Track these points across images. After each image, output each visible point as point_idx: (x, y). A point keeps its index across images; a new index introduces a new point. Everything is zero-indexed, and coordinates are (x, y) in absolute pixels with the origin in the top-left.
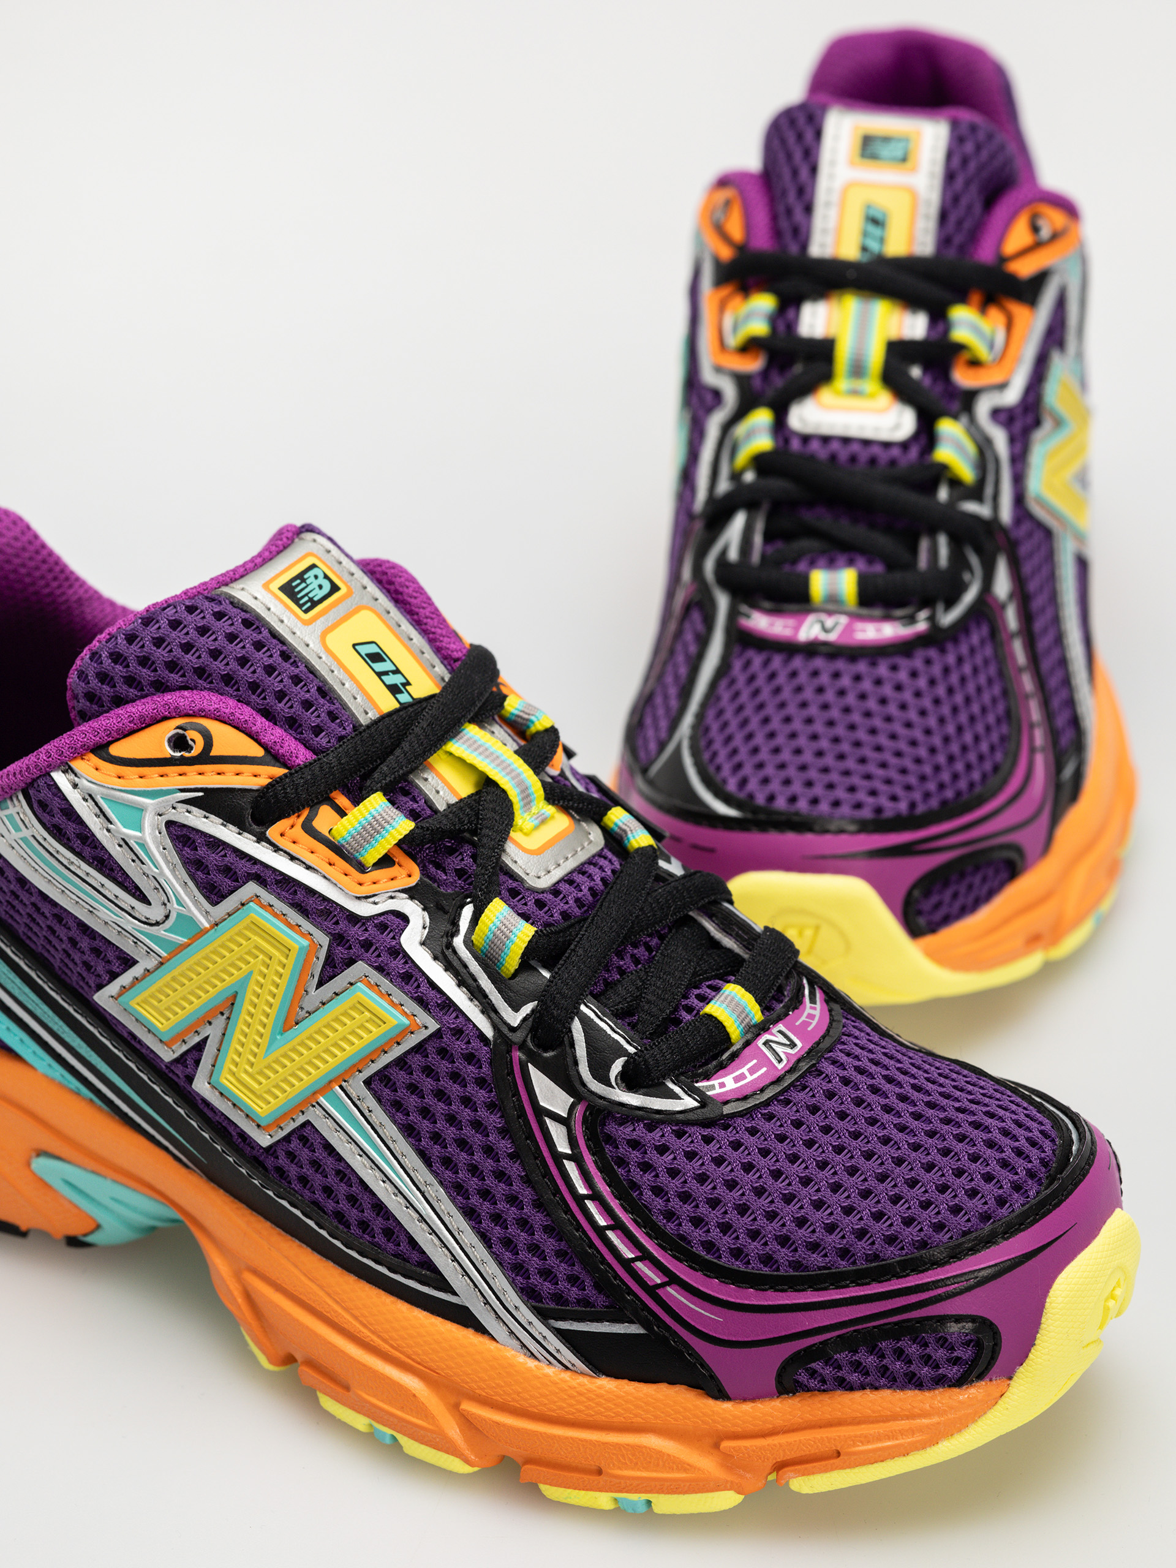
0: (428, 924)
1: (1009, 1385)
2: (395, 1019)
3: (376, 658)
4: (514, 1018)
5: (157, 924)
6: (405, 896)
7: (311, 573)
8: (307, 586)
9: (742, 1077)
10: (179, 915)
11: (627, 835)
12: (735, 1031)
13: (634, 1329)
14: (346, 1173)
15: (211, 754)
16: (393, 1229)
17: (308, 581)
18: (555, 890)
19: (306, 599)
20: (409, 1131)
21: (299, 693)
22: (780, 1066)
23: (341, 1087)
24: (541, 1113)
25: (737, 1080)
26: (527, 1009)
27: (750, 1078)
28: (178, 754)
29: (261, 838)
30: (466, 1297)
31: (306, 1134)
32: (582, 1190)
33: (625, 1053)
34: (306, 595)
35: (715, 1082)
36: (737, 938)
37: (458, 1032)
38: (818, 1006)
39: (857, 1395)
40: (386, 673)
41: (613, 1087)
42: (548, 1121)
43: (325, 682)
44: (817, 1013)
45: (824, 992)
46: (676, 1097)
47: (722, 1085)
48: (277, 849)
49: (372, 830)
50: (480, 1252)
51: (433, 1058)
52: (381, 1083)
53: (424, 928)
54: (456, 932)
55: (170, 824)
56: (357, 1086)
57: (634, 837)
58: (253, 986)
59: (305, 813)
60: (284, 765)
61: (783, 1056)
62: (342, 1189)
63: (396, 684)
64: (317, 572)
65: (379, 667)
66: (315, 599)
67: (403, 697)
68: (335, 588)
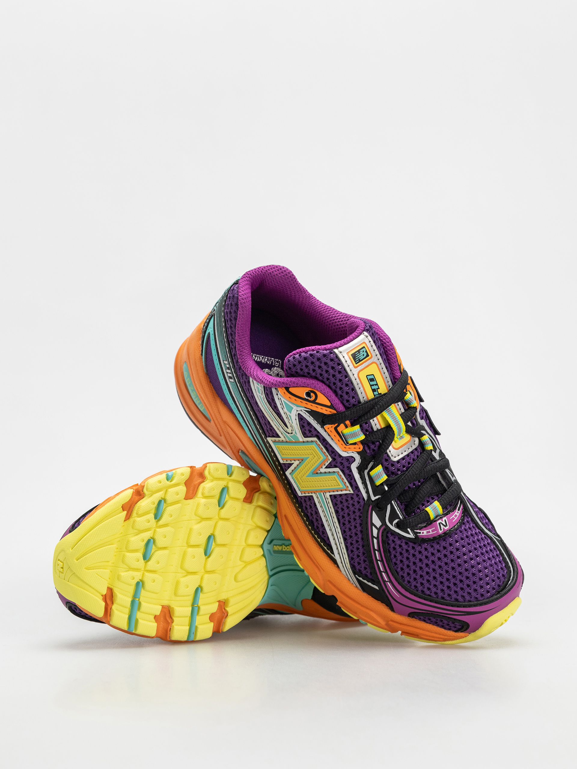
0: (360, 463)
1: (468, 635)
2: (341, 486)
3: (372, 380)
4: (373, 498)
5: (289, 433)
6: (356, 453)
7: (362, 350)
8: (360, 354)
9: (429, 532)
10: (294, 435)
11: (425, 445)
12: (432, 516)
13: (377, 588)
14: (317, 512)
15: (316, 402)
16: (324, 532)
17: (360, 353)
18: (398, 462)
19: (358, 359)
20: (337, 512)
21: (346, 389)
22: (440, 532)
23: (323, 493)
24: (373, 524)
25: (427, 532)
26: (377, 497)
27: (431, 533)
28: (307, 398)
29: (322, 427)
30: (337, 557)
31: (311, 498)
32: (376, 547)
33: (399, 518)
34: (358, 358)
35: (421, 532)
36: (446, 483)
37: (358, 495)
38: (459, 512)
39: (428, 624)
40: (373, 385)
41: (393, 526)
42: (373, 527)
43: (354, 387)
44: (458, 515)
45: (463, 506)
46: (409, 533)
47: (423, 533)
48: (325, 431)
49: (354, 435)
50: (345, 551)
51: (349, 499)
52: (333, 498)
53: (359, 463)
54: (367, 469)
55: (299, 414)
56: (328, 495)
57: (427, 446)
58: (308, 460)
59: (336, 425)
60: (335, 409)
61: (442, 529)
62: (315, 516)
63: (375, 389)
64: (364, 349)
65: (372, 383)
66: (361, 359)
67: (376, 393)
68: (368, 355)
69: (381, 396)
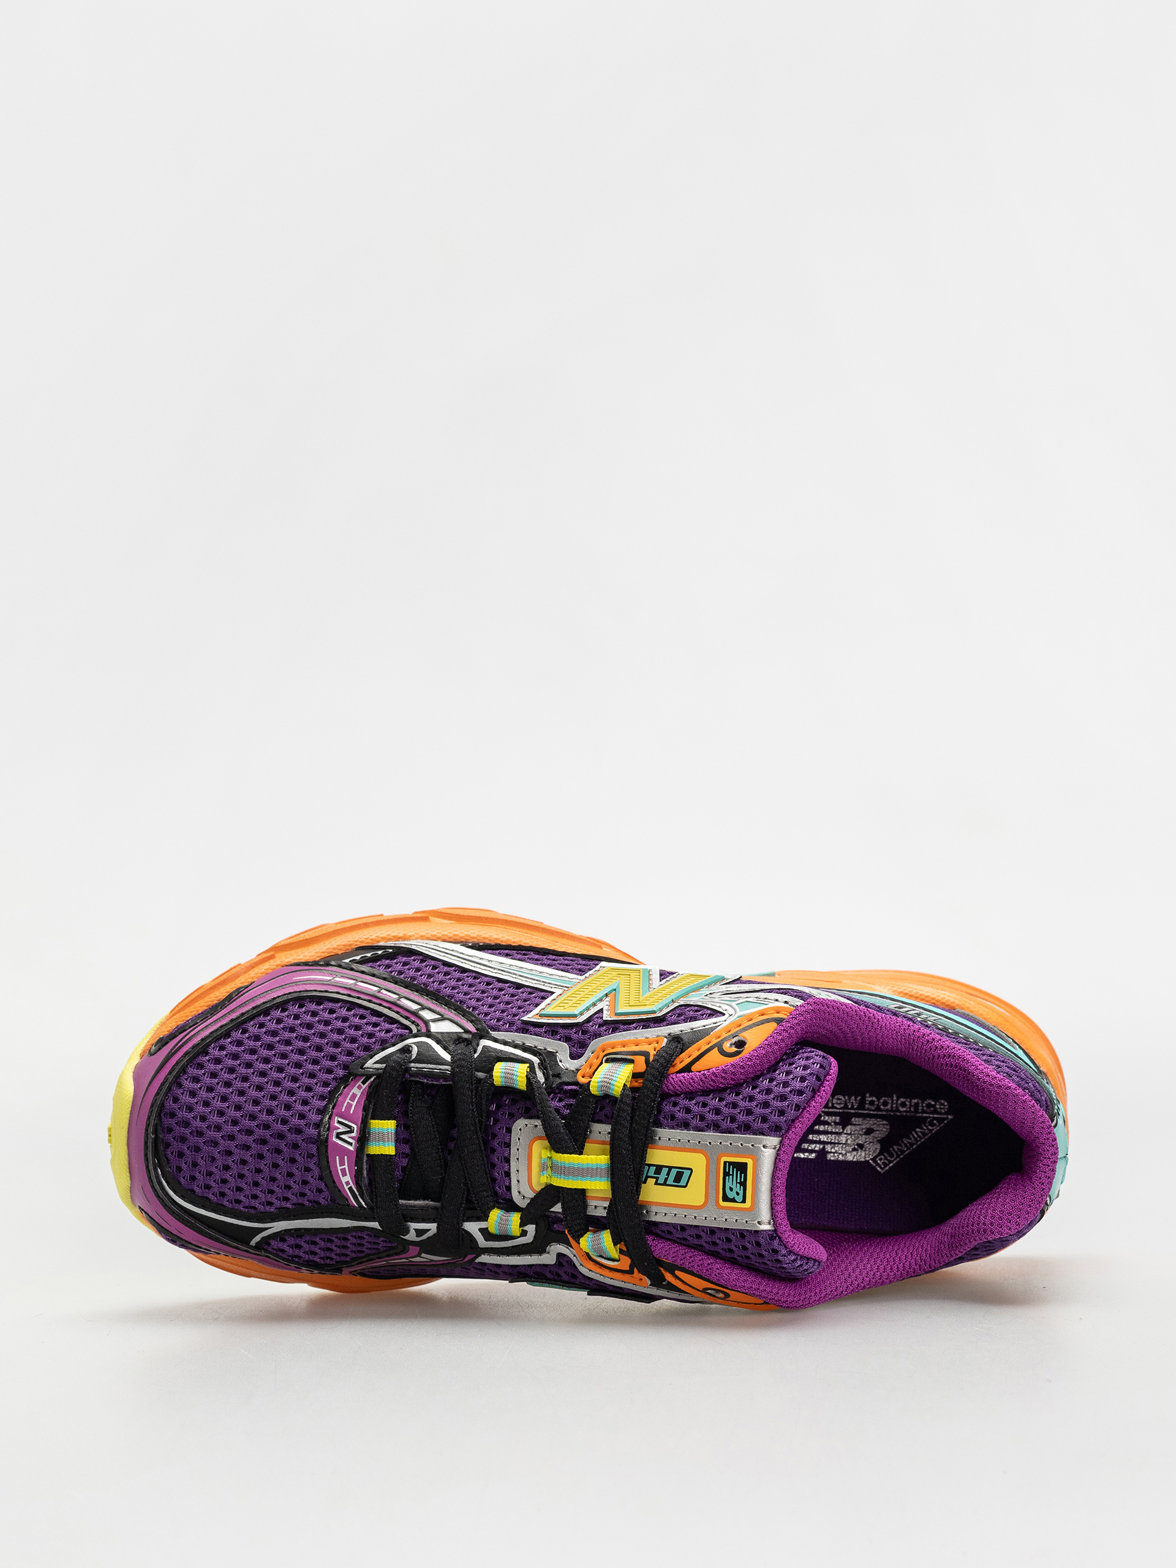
2: (552, 1010)
3: (679, 1178)
4: (483, 1044)
6: (579, 1067)
7: (741, 1193)
8: (737, 1183)
15: (717, 1048)
17: (738, 1185)
19: (731, 1173)
21: (697, 1113)
24: (444, 1019)
25: (354, 1096)
26: (479, 1050)
27: (348, 1101)
28: (736, 1038)
29: (669, 1036)
33: (415, 1061)
34: (733, 1175)
35: (363, 1084)
37: (511, 1024)
40: (669, 1174)
41: (412, 1044)
43: (689, 1129)
44: (344, 1180)
47: (359, 1088)
52: (545, 994)
53: (560, 1060)
54: (540, 1065)
55: (722, 1014)
59: (652, 1059)
60: (678, 1071)
63: (660, 1174)
64: (740, 1198)
65: (674, 1172)
66: (727, 1177)
67: (652, 1172)
68: (726, 1198)
69: (638, 1181)
